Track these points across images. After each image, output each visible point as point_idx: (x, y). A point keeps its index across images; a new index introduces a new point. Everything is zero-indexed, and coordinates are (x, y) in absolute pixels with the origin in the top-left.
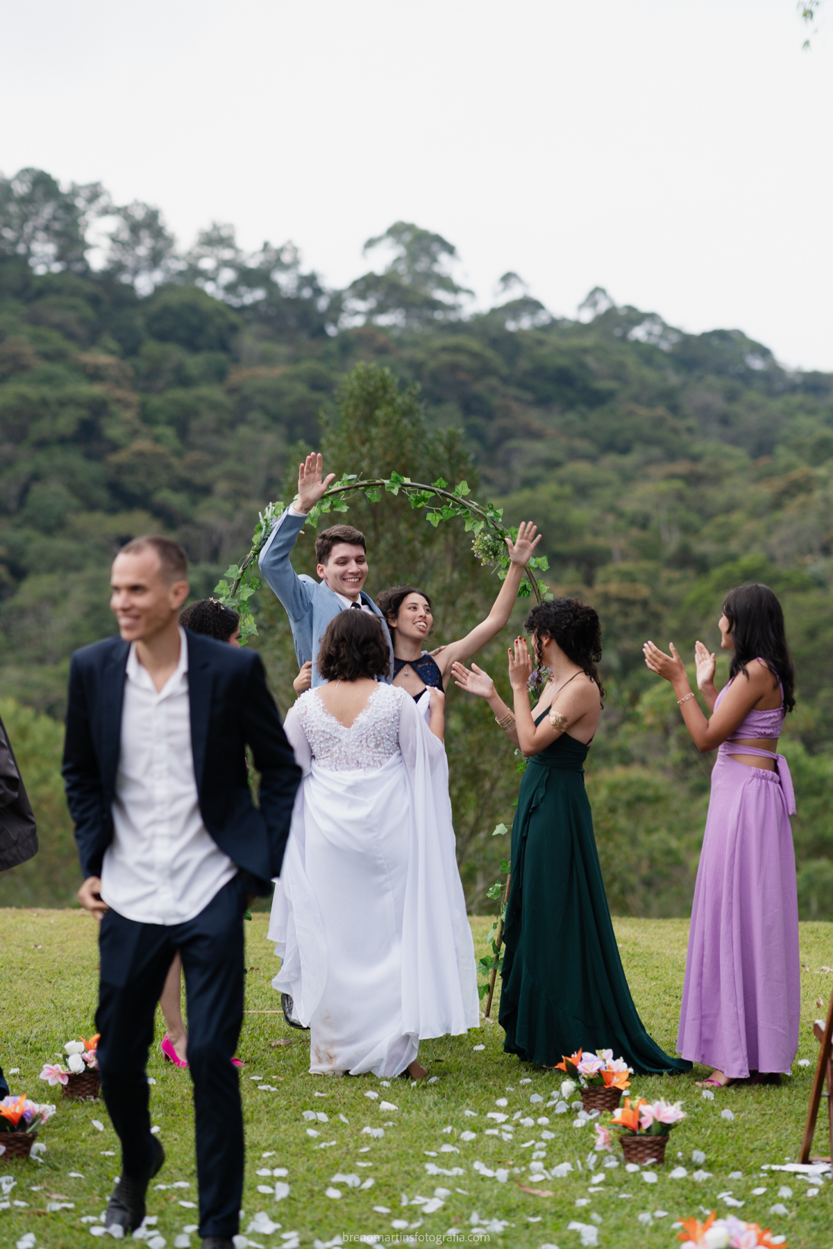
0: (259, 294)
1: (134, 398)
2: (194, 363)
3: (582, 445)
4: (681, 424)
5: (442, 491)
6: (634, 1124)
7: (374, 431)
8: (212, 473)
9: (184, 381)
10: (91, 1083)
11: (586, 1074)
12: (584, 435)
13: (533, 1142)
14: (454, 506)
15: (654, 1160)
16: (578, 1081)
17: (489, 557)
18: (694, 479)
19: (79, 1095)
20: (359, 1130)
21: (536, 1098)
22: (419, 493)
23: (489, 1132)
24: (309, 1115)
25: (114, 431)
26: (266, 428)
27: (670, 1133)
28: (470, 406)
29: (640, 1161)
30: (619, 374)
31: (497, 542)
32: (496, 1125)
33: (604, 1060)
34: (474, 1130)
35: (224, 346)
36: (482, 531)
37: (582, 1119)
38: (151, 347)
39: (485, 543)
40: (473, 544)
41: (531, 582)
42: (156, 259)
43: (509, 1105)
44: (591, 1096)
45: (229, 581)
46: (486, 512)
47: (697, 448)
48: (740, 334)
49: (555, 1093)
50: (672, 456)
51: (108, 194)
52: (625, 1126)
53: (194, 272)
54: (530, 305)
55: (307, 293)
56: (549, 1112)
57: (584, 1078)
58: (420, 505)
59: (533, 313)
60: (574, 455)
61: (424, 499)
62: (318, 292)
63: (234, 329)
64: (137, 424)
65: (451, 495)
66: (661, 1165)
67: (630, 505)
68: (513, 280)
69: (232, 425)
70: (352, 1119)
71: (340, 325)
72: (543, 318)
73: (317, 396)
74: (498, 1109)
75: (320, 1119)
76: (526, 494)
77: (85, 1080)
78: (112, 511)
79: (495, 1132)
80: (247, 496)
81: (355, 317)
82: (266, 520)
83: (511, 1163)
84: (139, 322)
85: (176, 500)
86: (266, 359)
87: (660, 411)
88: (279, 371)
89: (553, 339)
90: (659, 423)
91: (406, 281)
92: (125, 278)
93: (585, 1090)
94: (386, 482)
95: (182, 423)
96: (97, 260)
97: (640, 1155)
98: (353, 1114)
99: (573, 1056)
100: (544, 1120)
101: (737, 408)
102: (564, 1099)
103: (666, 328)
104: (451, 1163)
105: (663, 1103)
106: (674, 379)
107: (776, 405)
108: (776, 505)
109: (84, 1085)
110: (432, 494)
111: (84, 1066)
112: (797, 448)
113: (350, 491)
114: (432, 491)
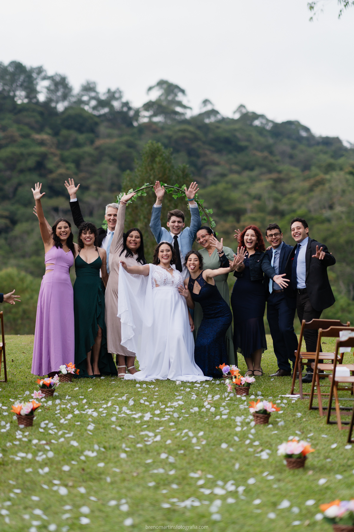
0: (106, 110)
1: (58, 152)
2: (81, 138)
3: (235, 167)
4: (274, 159)
5: (177, 188)
6: (239, 383)
7: (155, 166)
8: (89, 182)
9: (77, 144)
10: (69, 377)
12: (236, 164)
14: (181, 193)
15: (245, 394)
18: (278, 180)
22: (170, 189)
24: (138, 385)
25: (50, 165)
26: (110, 163)
27: (250, 386)
28: (191, 153)
29: (241, 394)
30: (249, 139)
35: (93, 131)
38: (64, 132)
42: (65, 97)
47: (280, 167)
48: (297, 122)
50: (270, 171)
51: (45, 71)
52: (236, 384)
53: (80, 102)
54: (214, 112)
55: (125, 109)
58: (170, 193)
59: (215, 116)
60: (232, 171)
62: (130, 109)
63: (96, 124)
64: (59, 162)
65: (180, 189)
66: (247, 396)
67: (254, 191)
68: (207, 103)
69: (97, 162)
71: (138, 122)
72: (219, 117)
73: (130, 150)
76: (213, 187)
77: (68, 377)
79: (197, 388)
80: (103, 190)
81: (145, 118)
83: (201, 395)
84: (59, 122)
86: (109, 136)
87: (266, 154)
88: (115, 140)
89: (223, 126)
90: (265, 158)
91: (164, 104)
92: (53, 105)
95: (77, 162)
96: (42, 98)
97: (241, 393)
101: (296, 152)
103: (268, 121)
105: (248, 377)
106: (271, 141)
107: (311, 150)
108: (311, 189)
109: (67, 378)
110: (174, 189)
111: (67, 372)
112: (319, 167)
113: (147, 188)
114: (174, 188)
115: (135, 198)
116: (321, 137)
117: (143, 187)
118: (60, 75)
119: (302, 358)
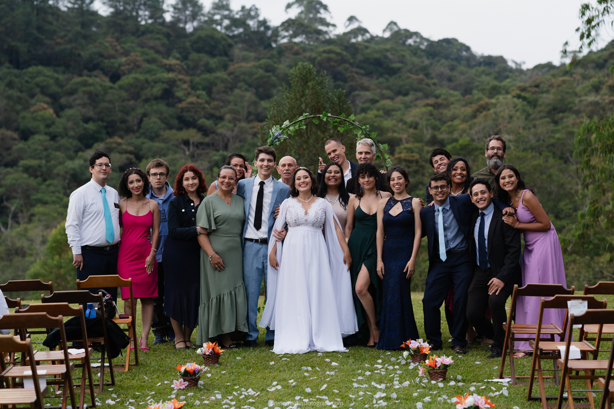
0: (241, 30)
1: (188, 78)
2: (213, 62)
3: (387, 92)
4: (431, 82)
5: (344, 119)
6: (434, 366)
7: (306, 91)
8: (223, 110)
9: (210, 70)
11: (413, 348)
12: (388, 88)
13: (393, 375)
14: (349, 125)
15: (442, 379)
16: (410, 351)
18: (437, 106)
20: (325, 373)
21: (393, 359)
22: (334, 120)
23: (376, 372)
25: (179, 93)
26: (246, 90)
27: (448, 369)
28: (336, 77)
29: (436, 379)
30: (402, 60)
32: (378, 369)
33: (420, 343)
34: (370, 371)
35: (226, 54)
36: (361, 134)
37: (412, 366)
38: (194, 56)
41: (381, 154)
42: (194, 16)
43: (382, 362)
44: (415, 357)
46: (362, 126)
47: (438, 92)
48: (456, 40)
49: (400, 357)
50: (427, 96)
52: (430, 367)
53: (211, 21)
54: (361, 30)
55: (262, 29)
56: (399, 364)
57: (412, 350)
58: (335, 124)
59: (363, 34)
60: (383, 97)
61: (336, 122)
62: (267, 28)
63: (230, 46)
64: (189, 90)
65: (347, 120)
66: (445, 381)
67: (409, 119)
68: (353, 20)
69: (232, 89)
70: (321, 369)
71: (278, 43)
72: (367, 36)
73: (268, 74)
74: (379, 364)
75: (308, 369)
76: (363, 115)
78: (180, 129)
79: (379, 371)
80: (239, 120)
81: (284, 38)
83: (386, 382)
84: (188, 44)
85: (208, 123)
86: (245, 59)
87: (421, 76)
88: (251, 64)
89: (372, 46)
90: (420, 81)
91: (305, 22)
92: (181, 25)
93: (412, 355)
94: (321, 116)
95: (209, 90)
96: (168, 17)
97: (436, 377)
98: (321, 367)
99: (407, 342)
100: (397, 367)
101: (455, 73)
102: (404, 359)
103: (423, 39)
104: (362, 383)
105: (445, 357)
106: (427, 62)
107: (473, 72)
108: (474, 116)
112: (483, 90)
113: (306, 120)
114: (340, 119)
115: (291, 132)
116: (483, 57)
117: (301, 118)
119: (514, 333)
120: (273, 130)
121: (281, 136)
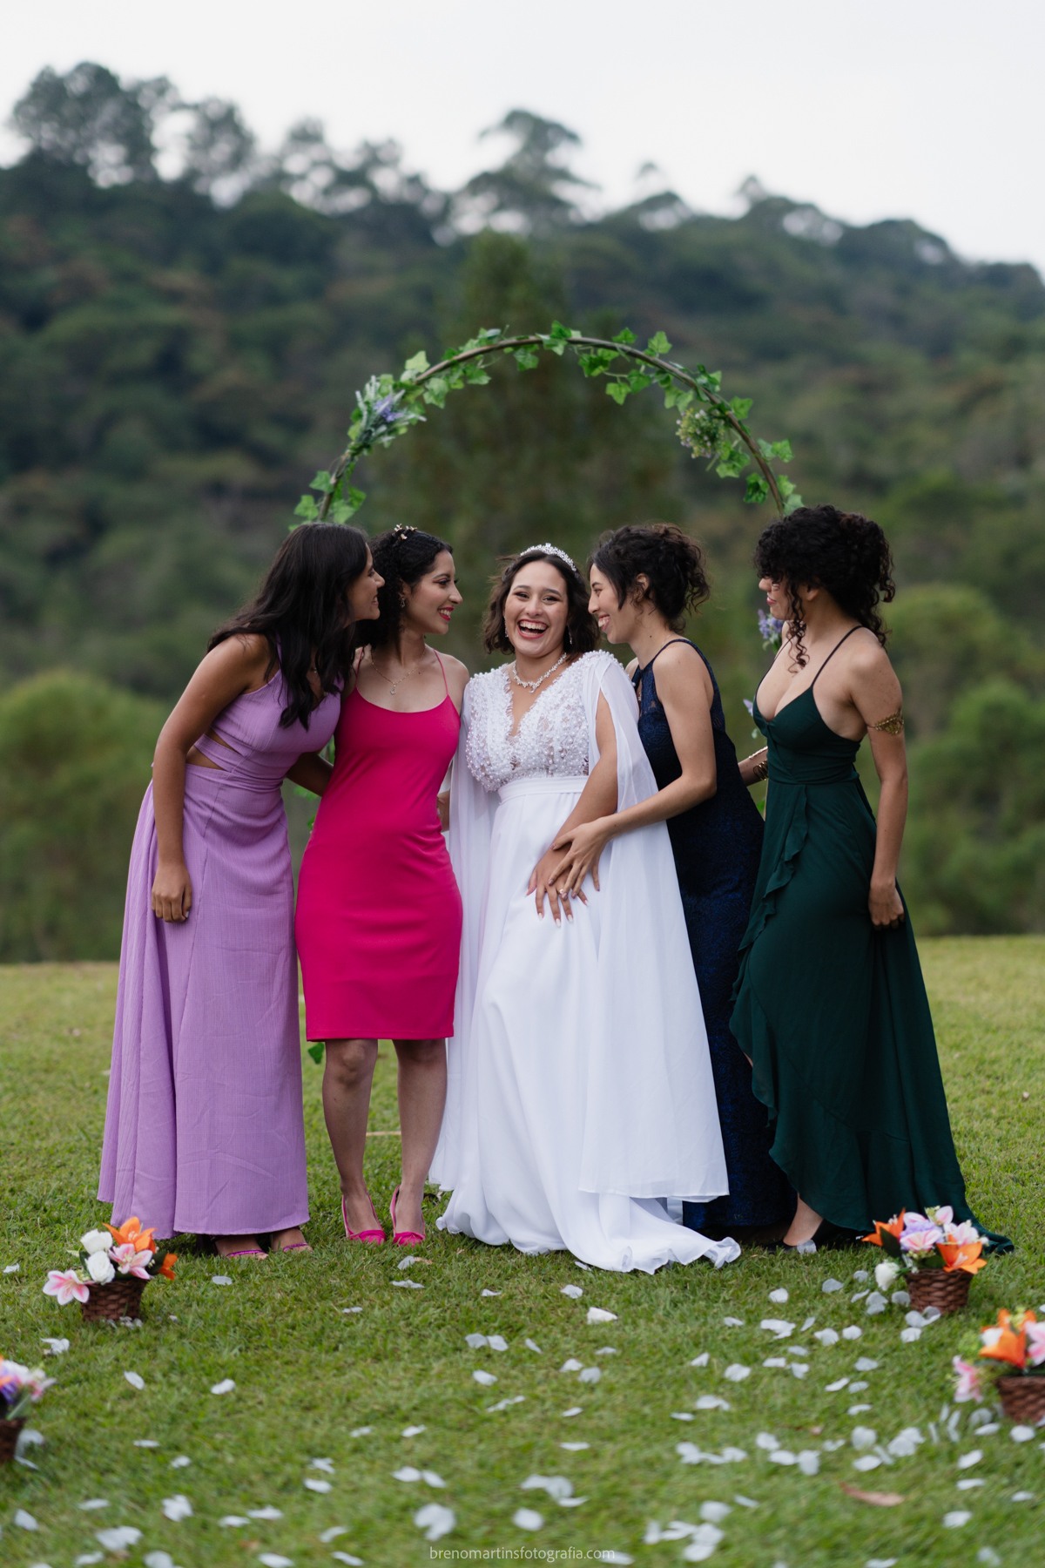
0: (358, 198)
1: (219, 323)
2: (288, 278)
5: (628, 348)
6: (1018, 1357)
9: (274, 298)
10: (124, 1296)
11: (915, 1252)
13: (844, 1381)
14: (647, 371)
16: (902, 1263)
17: (704, 444)
18: (867, 389)
19: (108, 1317)
20: (558, 1366)
21: (831, 1285)
22: (595, 353)
23: (771, 1362)
24: (475, 1340)
29: (1033, 1420)
31: (715, 421)
32: (779, 1343)
33: (941, 1226)
34: (745, 1360)
35: (318, 258)
36: (691, 404)
37: (914, 1327)
39: (697, 423)
40: (679, 426)
41: (767, 479)
42: (238, 159)
43: (790, 1301)
44: (924, 1285)
45: (317, 495)
46: (695, 376)
49: (859, 1275)
50: (836, 361)
51: (177, 89)
52: (1002, 1361)
53: (279, 176)
54: (668, 200)
55: (411, 195)
56: (857, 1312)
57: (912, 1258)
58: (597, 372)
59: (672, 209)
61: (602, 362)
62: (426, 192)
64: (224, 351)
65: (642, 353)
68: (651, 172)
70: (544, 1341)
72: (682, 213)
74: (776, 1311)
75: (494, 1347)
77: (116, 1293)
81: (470, 220)
82: (367, 403)
83: (817, 1430)
84: (220, 235)
87: (823, 312)
88: (384, 283)
90: (822, 326)
92: (201, 186)
93: (914, 1275)
94: (545, 338)
95: (276, 348)
96: (170, 165)
98: (545, 1331)
99: (891, 1221)
100: (853, 1332)
101: (911, 305)
102: (880, 1290)
104: (718, 1436)
106: (836, 276)
107: (955, 300)
108: (963, 411)
109: (114, 1301)
110: (614, 354)
111: (113, 1271)
113: (491, 354)
114: (614, 349)
115: (437, 397)
116: (982, 265)
117: (470, 348)
118: (218, 101)
120: (371, 390)
121: (400, 415)
